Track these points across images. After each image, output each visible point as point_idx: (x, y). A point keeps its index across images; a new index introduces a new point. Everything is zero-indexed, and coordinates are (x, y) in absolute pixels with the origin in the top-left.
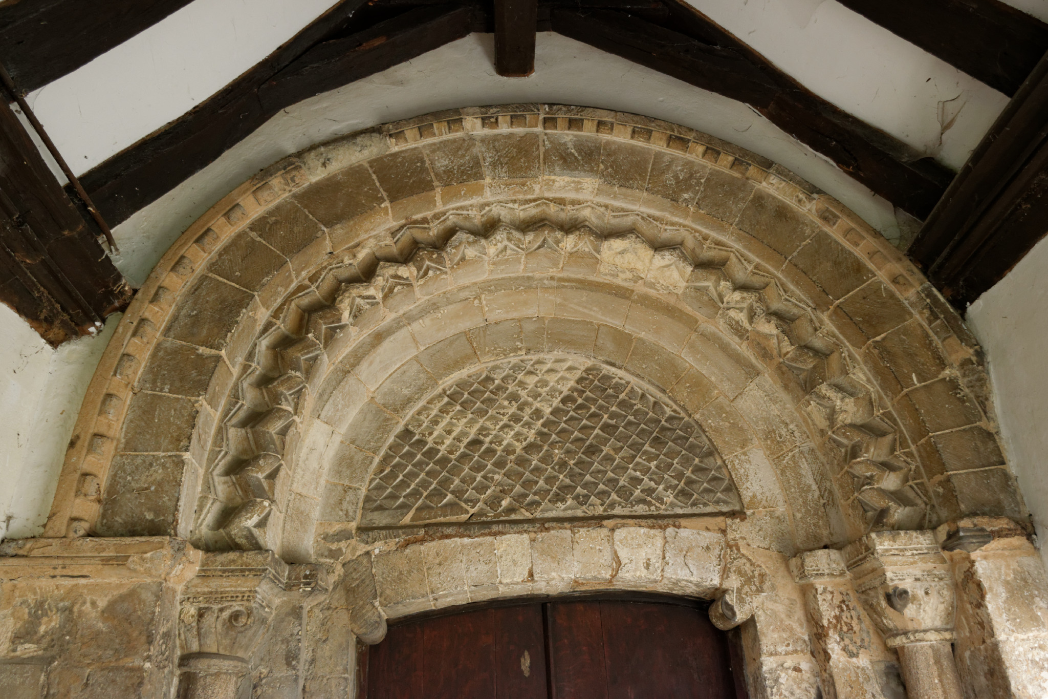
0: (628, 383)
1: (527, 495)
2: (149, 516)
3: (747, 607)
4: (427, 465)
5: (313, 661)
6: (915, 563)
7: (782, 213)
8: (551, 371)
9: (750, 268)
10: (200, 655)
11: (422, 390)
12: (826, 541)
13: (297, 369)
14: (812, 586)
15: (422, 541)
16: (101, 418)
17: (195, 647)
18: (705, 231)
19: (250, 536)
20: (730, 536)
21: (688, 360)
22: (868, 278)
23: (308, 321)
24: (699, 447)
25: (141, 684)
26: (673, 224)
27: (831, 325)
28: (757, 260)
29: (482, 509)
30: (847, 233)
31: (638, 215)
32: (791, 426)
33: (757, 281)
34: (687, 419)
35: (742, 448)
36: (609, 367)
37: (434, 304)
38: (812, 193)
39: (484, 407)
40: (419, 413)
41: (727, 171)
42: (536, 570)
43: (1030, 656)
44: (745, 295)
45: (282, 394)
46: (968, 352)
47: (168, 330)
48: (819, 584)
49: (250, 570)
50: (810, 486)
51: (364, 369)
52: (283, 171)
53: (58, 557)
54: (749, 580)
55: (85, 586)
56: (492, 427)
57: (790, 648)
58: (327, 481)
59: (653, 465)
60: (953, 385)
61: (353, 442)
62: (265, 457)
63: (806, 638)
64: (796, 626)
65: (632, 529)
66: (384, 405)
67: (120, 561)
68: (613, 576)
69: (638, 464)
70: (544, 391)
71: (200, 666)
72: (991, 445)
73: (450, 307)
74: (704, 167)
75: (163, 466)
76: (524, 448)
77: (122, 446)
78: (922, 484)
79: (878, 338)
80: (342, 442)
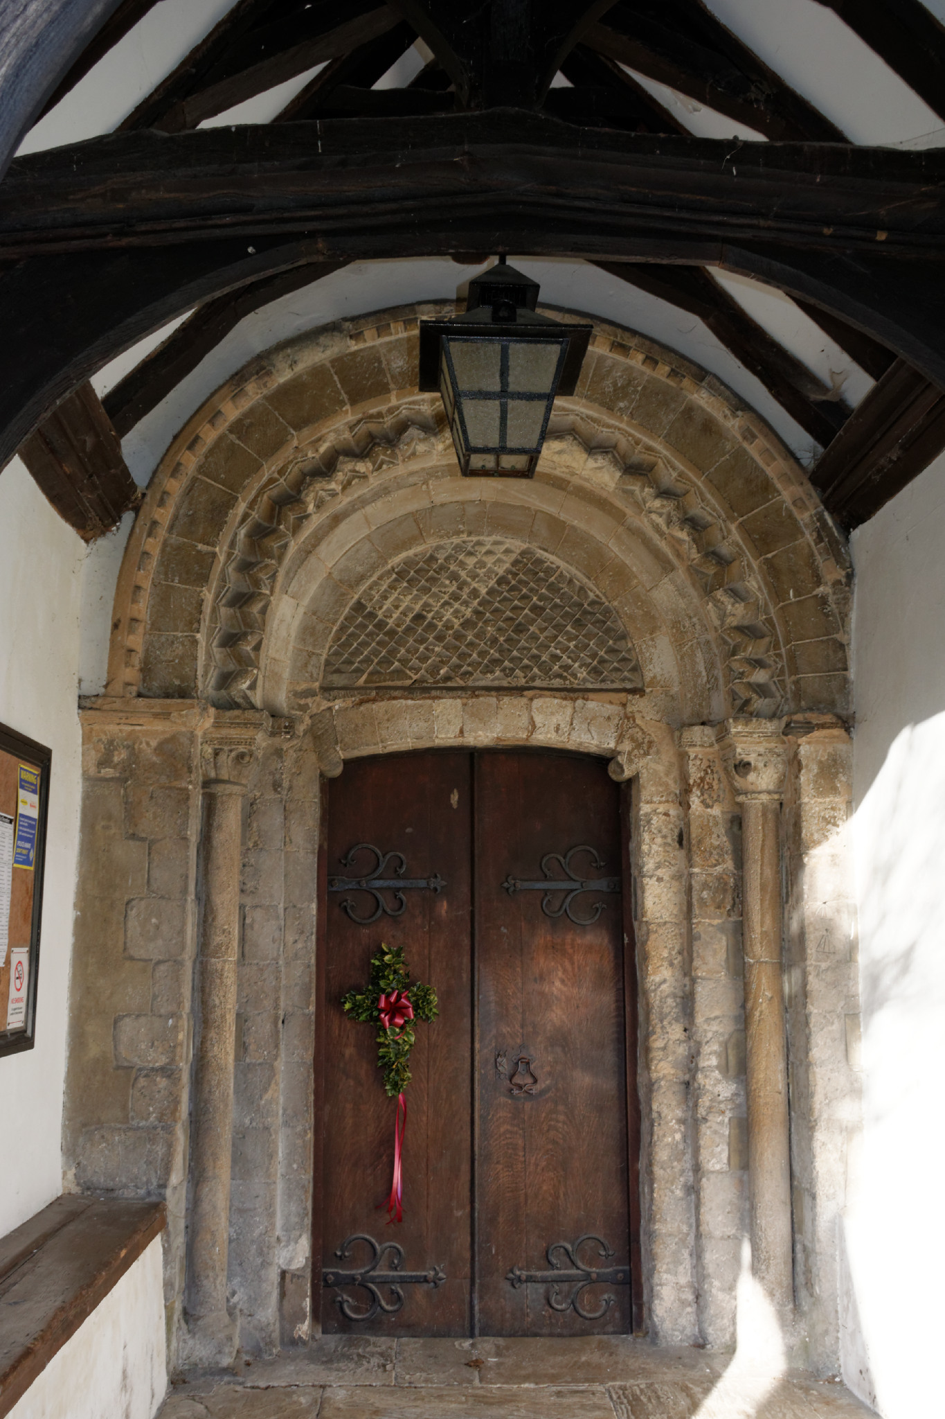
0: (558, 567)
1: (463, 666)
2: (177, 682)
3: (634, 766)
4: (378, 635)
5: (290, 788)
6: (760, 742)
7: (709, 427)
8: (489, 552)
9: (674, 474)
10: (218, 781)
11: (373, 568)
12: (704, 718)
13: (271, 557)
14: (686, 753)
15: (374, 700)
16: (134, 606)
17: (213, 774)
18: (638, 435)
19: (246, 697)
20: (629, 709)
21: (615, 549)
22: (774, 497)
23: (279, 513)
24: (614, 630)
25: (188, 799)
26: (609, 426)
27: (737, 535)
28: (682, 467)
29: (423, 676)
30: (764, 452)
31: (577, 415)
32: (695, 620)
33: (680, 488)
34: (607, 604)
35: (651, 634)
36: (542, 552)
37: (386, 488)
38: (737, 410)
39: (428, 585)
40: (371, 588)
41: (664, 379)
42: (466, 728)
43: (822, 814)
44: (665, 503)
45: (261, 579)
46: (840, 574)
47: (171, 528)
48: (692, 752)
49: (251, 724)
50: (700, 672)
51: (323, 549)
52: (256, 377)
53: (121, 711)
54: (639, 745)
55: (140, 731)
56: (434, 604)
57: (664, 799)
58: (294, 647)
59: (572, 644)
60: (823, 601)
61: (314, 613)
62: (252, 633)
63: (678, 792)
64: (671, 782)
65: (548, 699)
66: (340, 581)
67: (165, 715)
68: (528, 737)
69: (559, 642)
70: (481, 572)
71: (219, 789)
72: (840, 654)
73: (400, 492)
74: (643, 373)
75: (183, 645)
76: (461, 625)
77: (149, 626)
78: (783, 681)
79: (769, 556)
80: (305, 613)
